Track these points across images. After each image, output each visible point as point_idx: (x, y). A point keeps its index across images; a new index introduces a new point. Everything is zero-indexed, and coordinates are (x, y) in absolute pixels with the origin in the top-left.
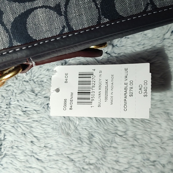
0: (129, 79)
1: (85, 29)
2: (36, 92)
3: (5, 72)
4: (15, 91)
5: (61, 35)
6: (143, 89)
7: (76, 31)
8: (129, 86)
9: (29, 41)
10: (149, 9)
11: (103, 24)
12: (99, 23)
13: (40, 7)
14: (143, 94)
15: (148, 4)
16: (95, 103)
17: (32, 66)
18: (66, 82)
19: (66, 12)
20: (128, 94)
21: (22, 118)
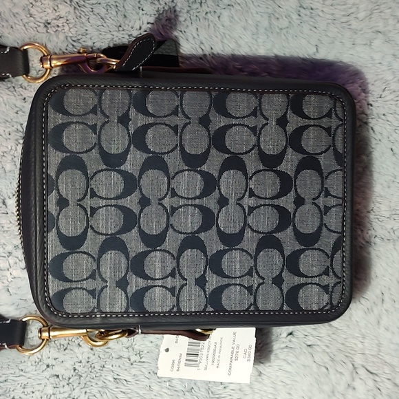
0: (236, 343)
1: (191, 312)
2: (132, 360)
3: (110, 333)
4: (113, 355)
5: (170, 312)
6: (247, 354)
7: (184, 312)
8: (235, 350)
9: (143, 311)
10: (252, 309)
11: (208, 312)
12: (204, 310)
13: (159, 286)
14: (247, 359)
15: (251, 304)
16: (202, 366)
17: (138, 333)
18: (176, 342)
19: (179, 295)
20: (234, 358)
21: (112, 385)
